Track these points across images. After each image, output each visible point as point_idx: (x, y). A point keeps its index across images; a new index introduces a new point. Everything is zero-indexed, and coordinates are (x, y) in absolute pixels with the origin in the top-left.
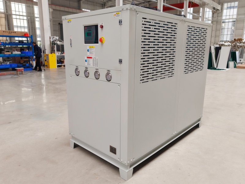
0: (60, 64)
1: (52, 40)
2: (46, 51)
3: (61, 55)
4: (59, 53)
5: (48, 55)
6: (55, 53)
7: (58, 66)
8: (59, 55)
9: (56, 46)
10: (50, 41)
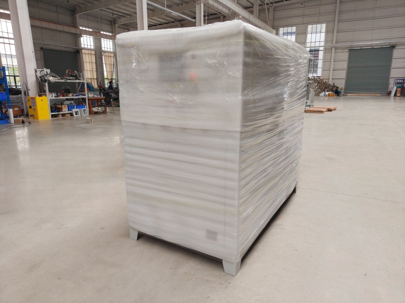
0: (57, 113)
1: (39, 75)
2: (30, 92)
3: (56, 98)
4: (54, 95)
5: (33, 99)
6: (46, 95)
7: (53, 116)
8: (54, 98)
9: (47, 84)
10: (36, 76)
